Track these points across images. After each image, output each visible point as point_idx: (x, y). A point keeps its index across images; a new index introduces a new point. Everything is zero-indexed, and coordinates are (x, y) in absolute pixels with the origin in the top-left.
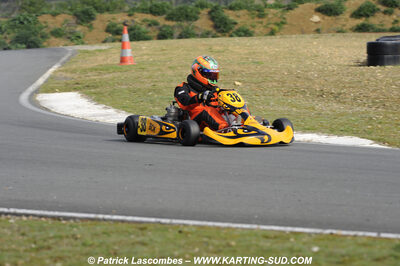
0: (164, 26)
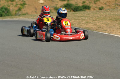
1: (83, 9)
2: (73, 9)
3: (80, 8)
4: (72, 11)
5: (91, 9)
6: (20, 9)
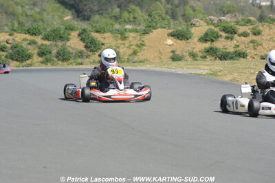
0: (43, 45)
2: (220, 56)
5: (248, 57)
6: (135, 53)
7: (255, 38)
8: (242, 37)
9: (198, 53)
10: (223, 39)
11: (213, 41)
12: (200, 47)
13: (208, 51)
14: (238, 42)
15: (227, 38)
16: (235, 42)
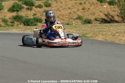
1: (34, 23)
2: (24, 22)
3: (31, 21)
4: (22, 23)
7: (47, 9)
8: (38, 9)
9: (8, 20)
10: (25, 10)
11: (18, 11)
12: (10, 15)
13: (15, 18)
14: (35, 11)
15: (28, 9)
16: (33, 12)
